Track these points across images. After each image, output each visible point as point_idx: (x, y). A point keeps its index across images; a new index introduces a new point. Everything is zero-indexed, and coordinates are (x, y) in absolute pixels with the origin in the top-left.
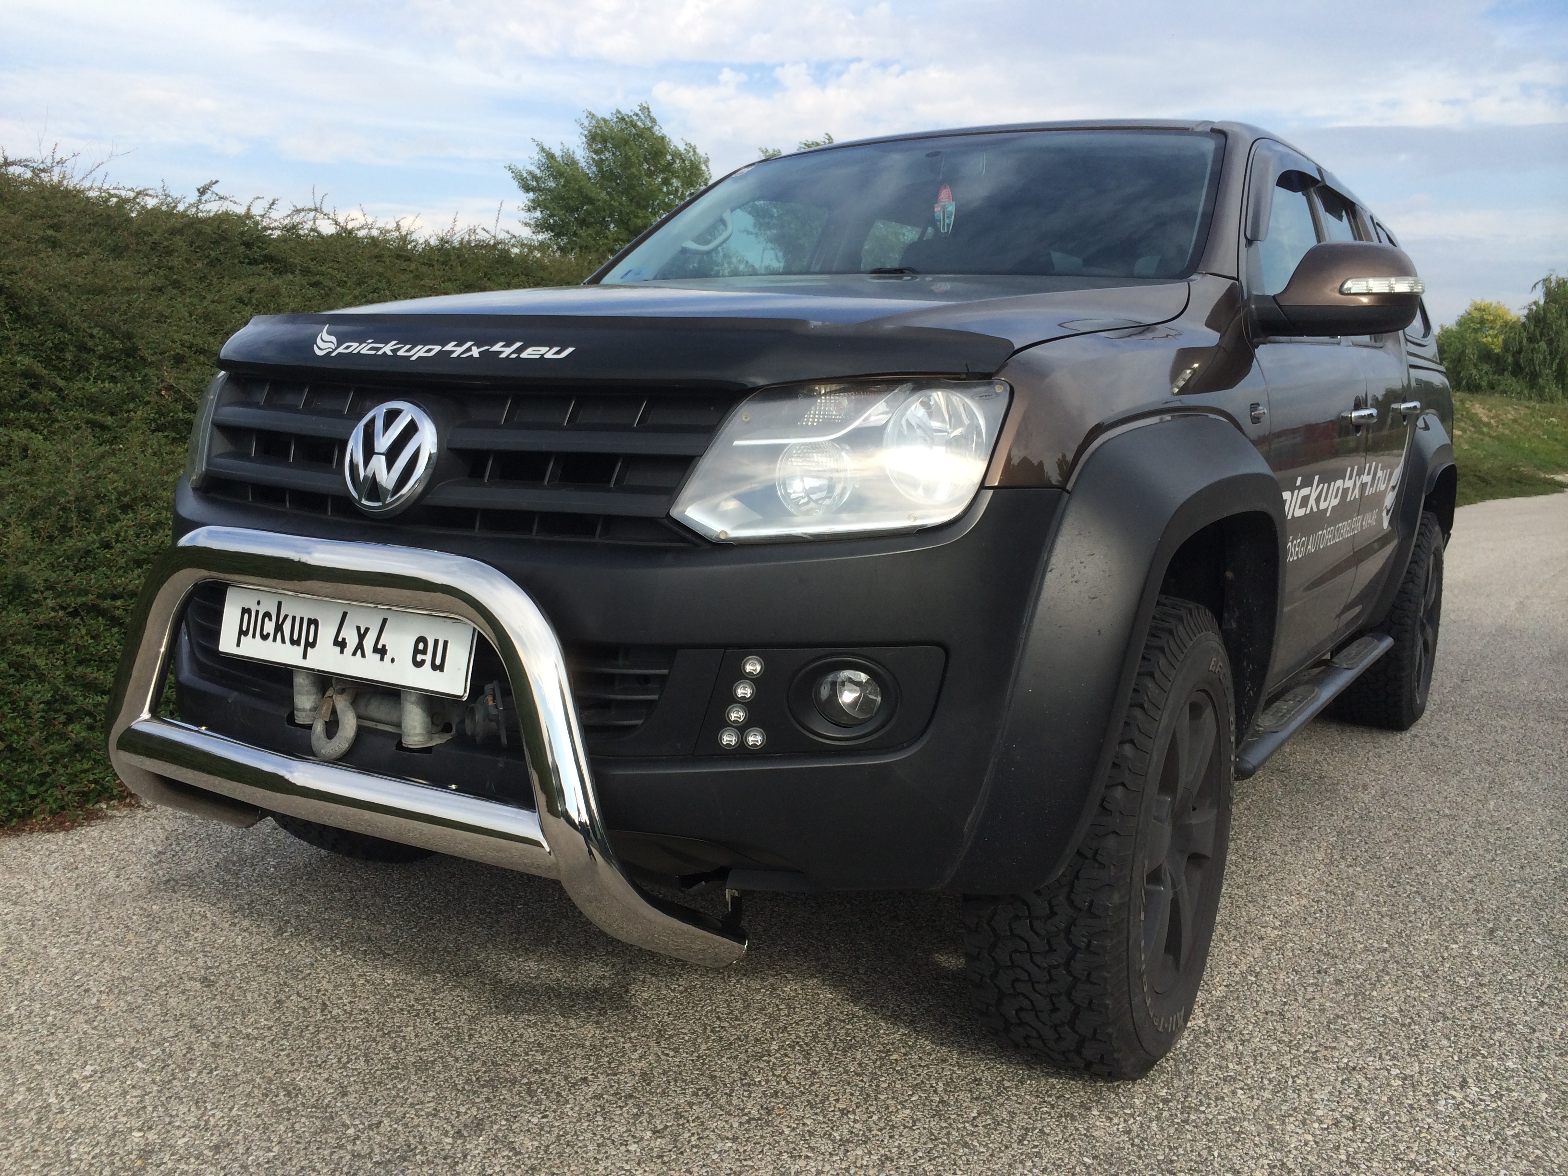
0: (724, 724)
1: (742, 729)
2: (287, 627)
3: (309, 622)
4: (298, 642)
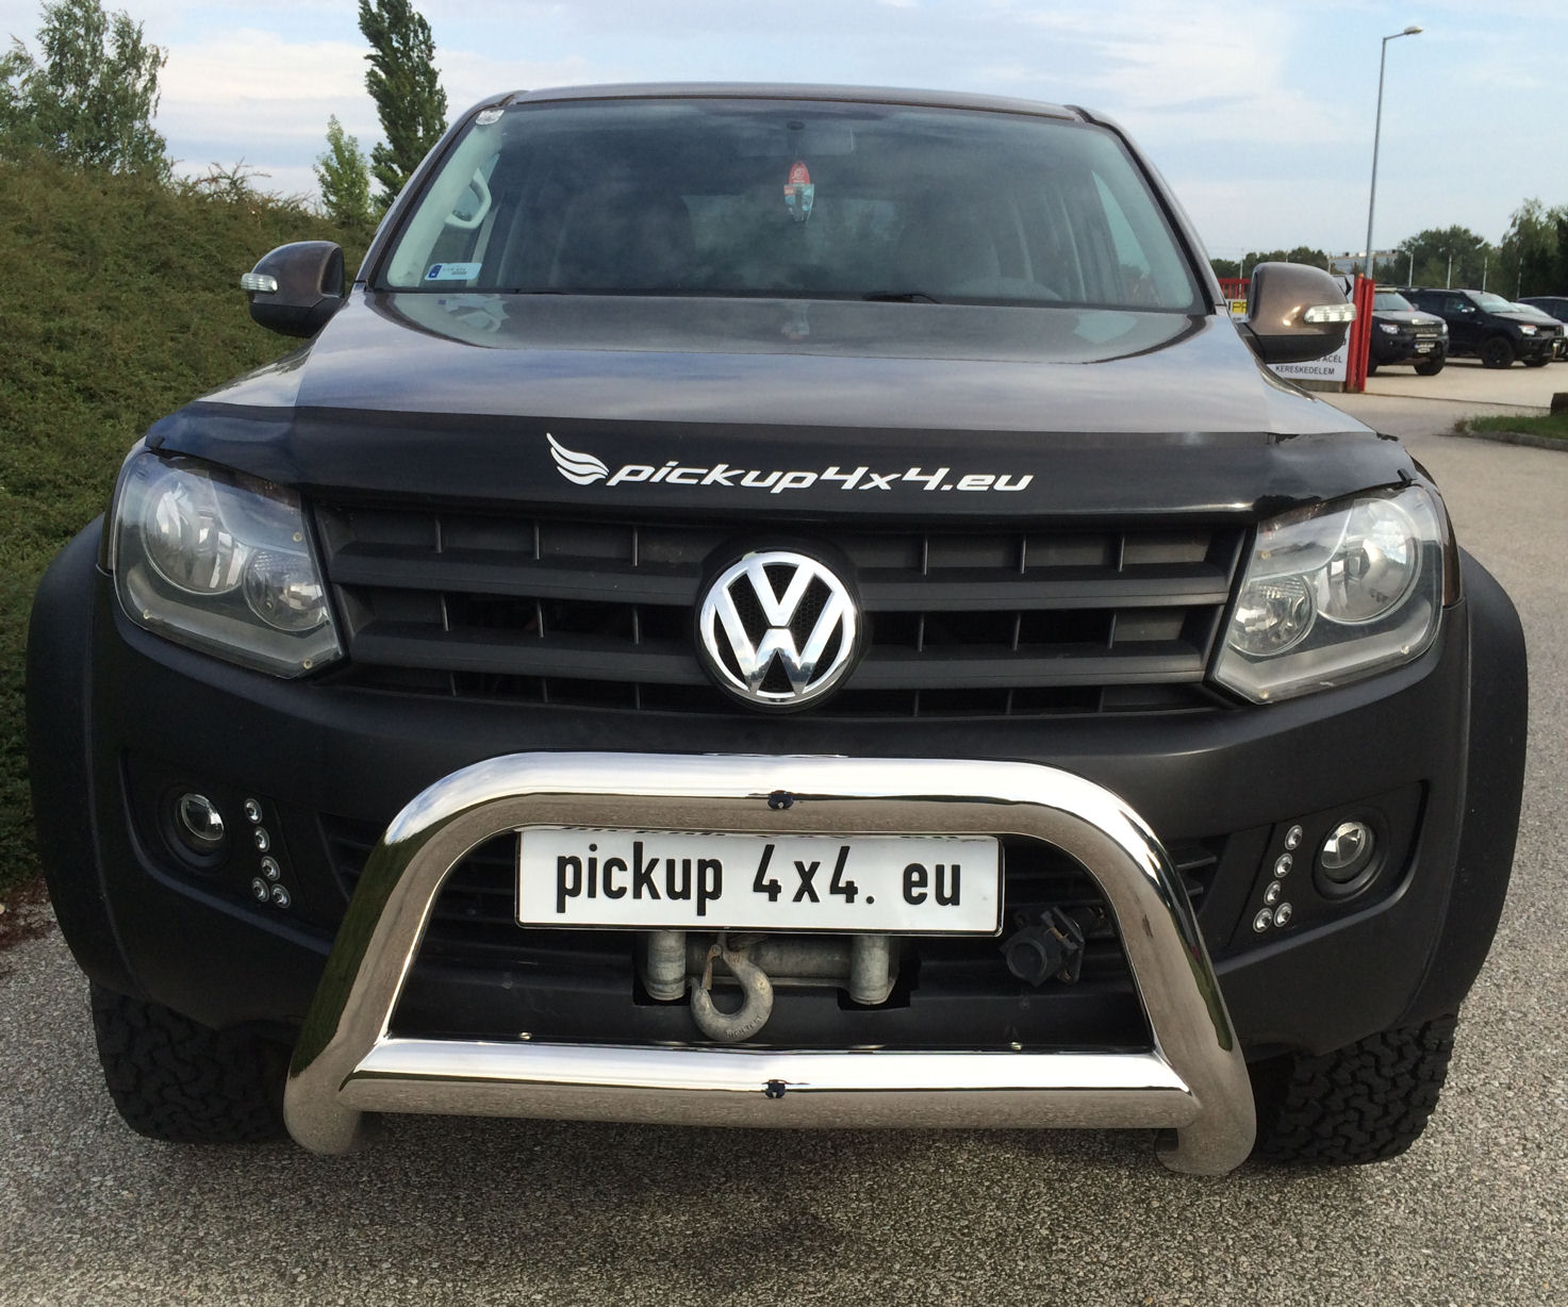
0: (1261, 907)
1: (1274, 908)
2: (659, 877)
3: (703, 865)
4: (685, 894)
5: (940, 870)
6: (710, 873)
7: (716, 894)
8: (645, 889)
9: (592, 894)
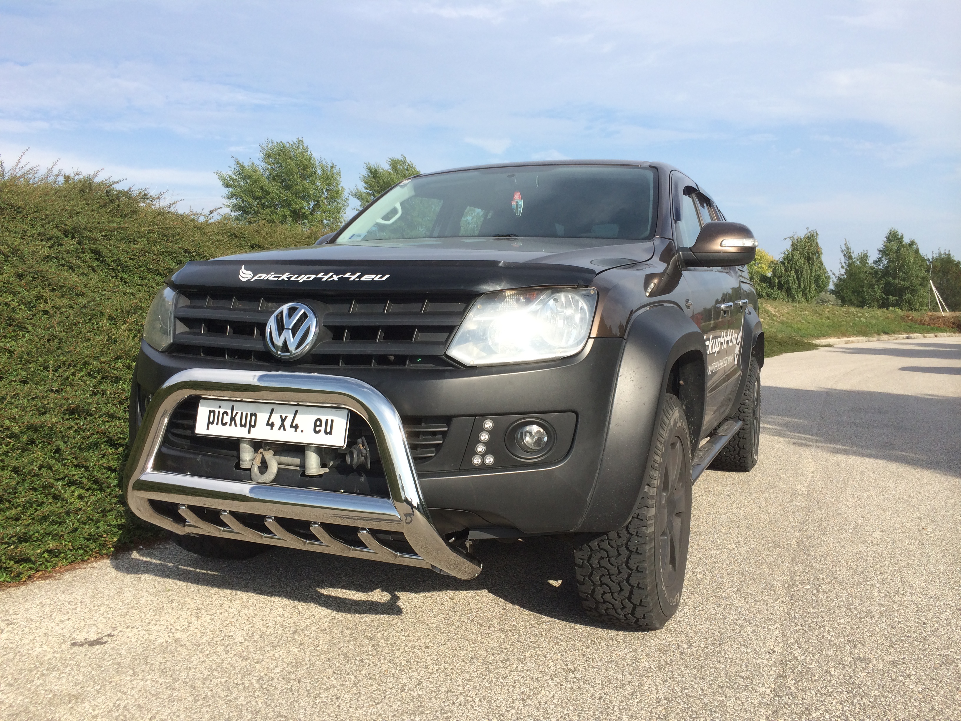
0: (475, 453)
1: (483, 456)
2: (238, 419)
3: (252, 415)
4: (245, 426)
5: (327, 421)
6: (253, 417)
7: (254, 426)
8: (233, 422)
9: (217, 424)
